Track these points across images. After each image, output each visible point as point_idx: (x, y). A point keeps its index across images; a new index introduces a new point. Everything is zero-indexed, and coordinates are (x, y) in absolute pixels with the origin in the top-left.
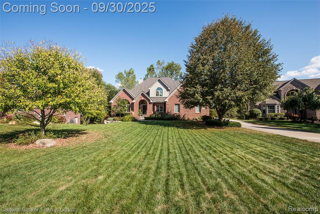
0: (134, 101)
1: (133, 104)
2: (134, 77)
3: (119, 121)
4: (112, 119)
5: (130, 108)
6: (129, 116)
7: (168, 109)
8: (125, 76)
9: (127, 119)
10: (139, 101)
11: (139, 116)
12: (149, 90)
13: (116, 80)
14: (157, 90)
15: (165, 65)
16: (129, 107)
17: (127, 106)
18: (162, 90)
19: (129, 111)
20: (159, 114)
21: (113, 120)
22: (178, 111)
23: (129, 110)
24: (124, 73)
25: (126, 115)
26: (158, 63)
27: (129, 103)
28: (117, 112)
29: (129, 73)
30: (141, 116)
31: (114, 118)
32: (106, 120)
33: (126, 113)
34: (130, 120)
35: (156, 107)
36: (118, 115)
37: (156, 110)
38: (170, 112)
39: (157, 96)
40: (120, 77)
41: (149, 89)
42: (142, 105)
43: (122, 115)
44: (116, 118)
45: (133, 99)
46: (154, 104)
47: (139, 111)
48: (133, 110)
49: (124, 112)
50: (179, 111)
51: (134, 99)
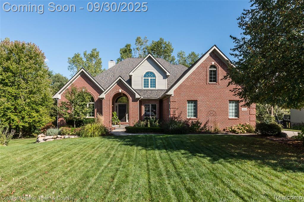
0: (103, 96)
1: (100, 100)
2: (99, 63)
3: (73, 137)
4: (56, 131)
5: (96, 110)
6: (95, 125)
7: (174, 112)
8: (85, 60)
9: (90, 132)
10: (112, 95)
11: (113, 124)
12: (131, 76)
13: (69, 66)
14: (145, 76)
15: (149, 44)
16: (93, 107)
17: (88, 105)
18: (154, 76)
19: (93, 116)
20: (155, 121)
21: (60, 134)
22: (193, 114)
23: (93, 113)
24: (82, 56)
25: (87, 123)
26: (138, 40)
27: (93, 100)
28: (68, 116)
29: (92, 56)
30: (117, 124)
31: (60, 129)
32: (42, 135)
33: (88, 119)
34: (96, 133)
35: (143, 107)
36: (70, 123)
37: (143, 112)
38: (179, 116)
39: (145, 87)
40: (75, 60)
41: (130, 74)
42: (117, 104)
43: (80, 123)
44: (65, 129)
45: (100, 92)
46: (142, 102)
47: (113, 116)
48: (100, 112)
49: (82, 117)
50: (196, 115)
51: (102, 92)
